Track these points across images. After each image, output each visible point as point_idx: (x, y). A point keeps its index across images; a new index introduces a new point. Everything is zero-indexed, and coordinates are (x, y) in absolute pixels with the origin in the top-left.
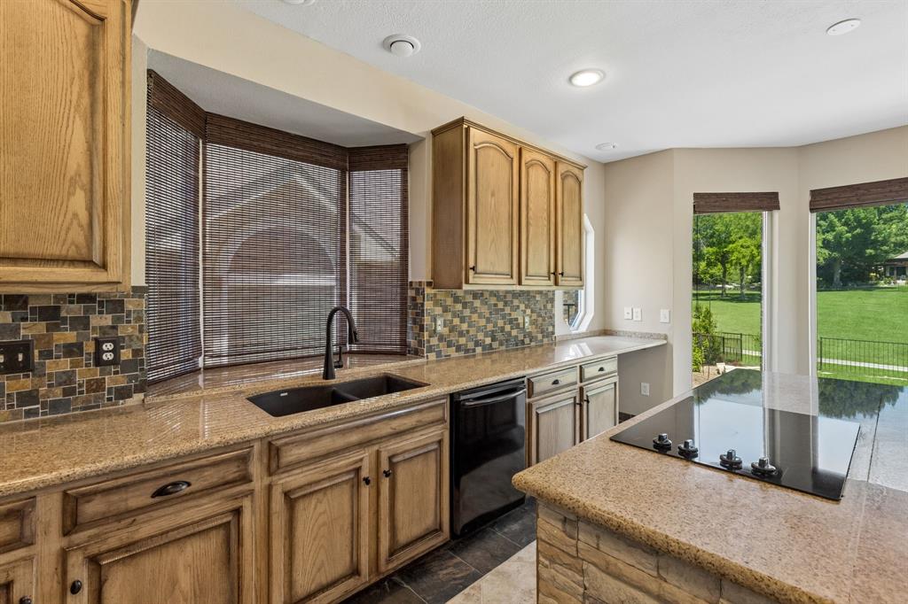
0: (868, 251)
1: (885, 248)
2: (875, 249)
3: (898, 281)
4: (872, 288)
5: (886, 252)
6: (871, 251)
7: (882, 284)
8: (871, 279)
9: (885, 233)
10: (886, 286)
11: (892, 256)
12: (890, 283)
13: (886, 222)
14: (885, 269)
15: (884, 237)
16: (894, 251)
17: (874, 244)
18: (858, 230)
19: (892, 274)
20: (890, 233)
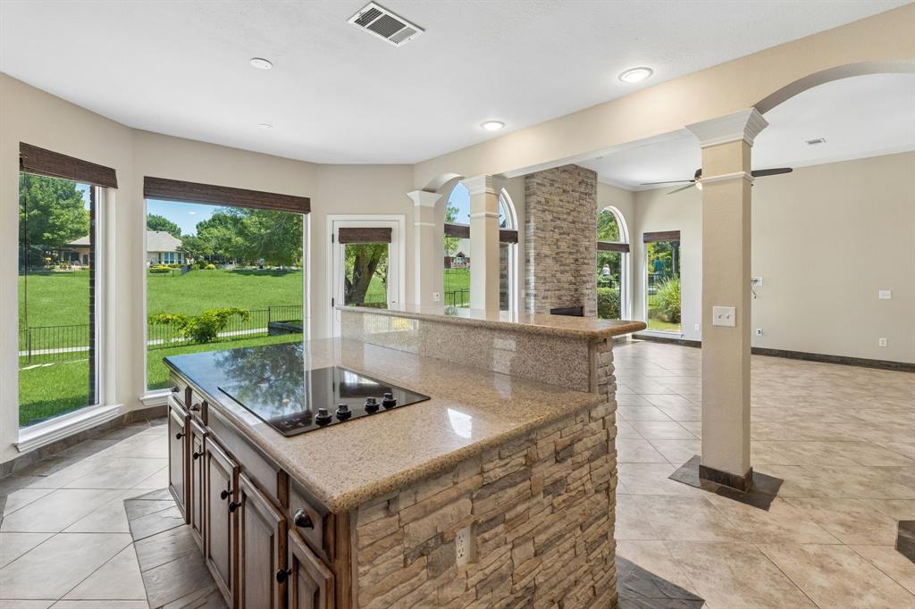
0: (46, 235)
1: (62, 233)
2: (52, 233)
3: (73, 267)
4: (48, 273)
5: (62, 237)
6: (49, 235)
7: (57, 268)
8: (45, 263)
9: (62, 219)
10: (62, 271)
11: (67, 242)
12: (65, 268)
13: (63, 207)
14: (60, 256)
15: (62, 222)
16: (70, 237)
17: (53, 229)
18: (35, 212)
19: (66, 259)
20: (68, 219)
